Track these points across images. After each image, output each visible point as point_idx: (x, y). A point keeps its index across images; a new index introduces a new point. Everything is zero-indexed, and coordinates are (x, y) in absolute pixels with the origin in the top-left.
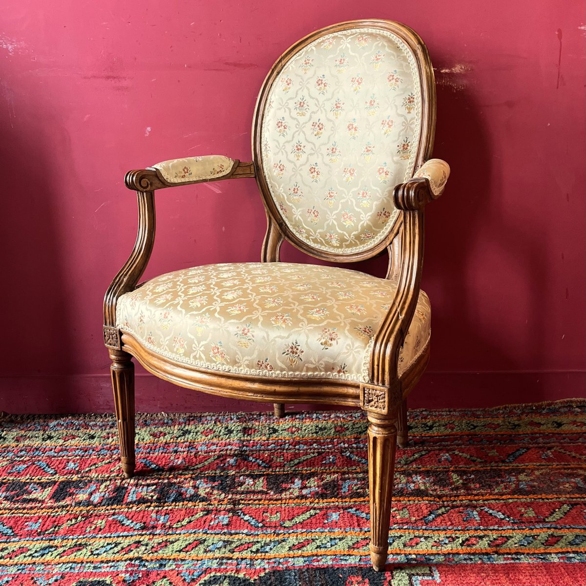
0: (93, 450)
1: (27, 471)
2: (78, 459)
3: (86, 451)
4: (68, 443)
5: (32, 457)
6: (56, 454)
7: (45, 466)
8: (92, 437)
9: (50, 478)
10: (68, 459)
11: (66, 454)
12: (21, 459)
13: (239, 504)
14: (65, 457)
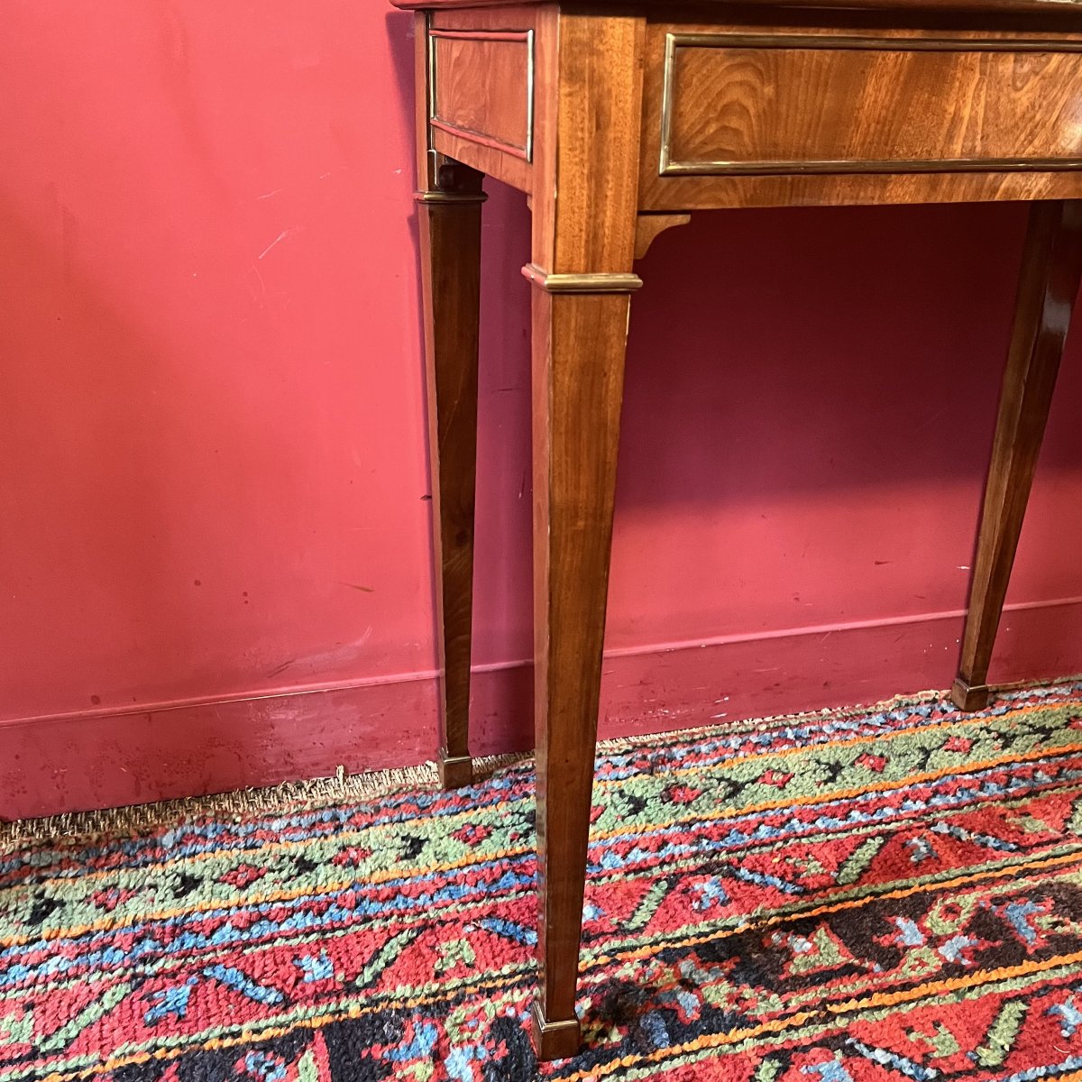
0: (340, 908)
1: (203, 1006)
2: (317, 942)
3: (320, 914)
4: (253, 894)
5: (185, 956)
6: (246, 936)
7: (240, 978)
8: (305, 865)
9: (282, 1018)
10: (291, 949)
11: (274, 928)
12: (156, 967)
13: (831, 1016)
14: (279, 943)
